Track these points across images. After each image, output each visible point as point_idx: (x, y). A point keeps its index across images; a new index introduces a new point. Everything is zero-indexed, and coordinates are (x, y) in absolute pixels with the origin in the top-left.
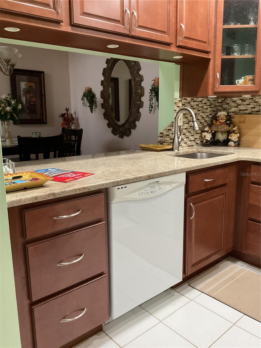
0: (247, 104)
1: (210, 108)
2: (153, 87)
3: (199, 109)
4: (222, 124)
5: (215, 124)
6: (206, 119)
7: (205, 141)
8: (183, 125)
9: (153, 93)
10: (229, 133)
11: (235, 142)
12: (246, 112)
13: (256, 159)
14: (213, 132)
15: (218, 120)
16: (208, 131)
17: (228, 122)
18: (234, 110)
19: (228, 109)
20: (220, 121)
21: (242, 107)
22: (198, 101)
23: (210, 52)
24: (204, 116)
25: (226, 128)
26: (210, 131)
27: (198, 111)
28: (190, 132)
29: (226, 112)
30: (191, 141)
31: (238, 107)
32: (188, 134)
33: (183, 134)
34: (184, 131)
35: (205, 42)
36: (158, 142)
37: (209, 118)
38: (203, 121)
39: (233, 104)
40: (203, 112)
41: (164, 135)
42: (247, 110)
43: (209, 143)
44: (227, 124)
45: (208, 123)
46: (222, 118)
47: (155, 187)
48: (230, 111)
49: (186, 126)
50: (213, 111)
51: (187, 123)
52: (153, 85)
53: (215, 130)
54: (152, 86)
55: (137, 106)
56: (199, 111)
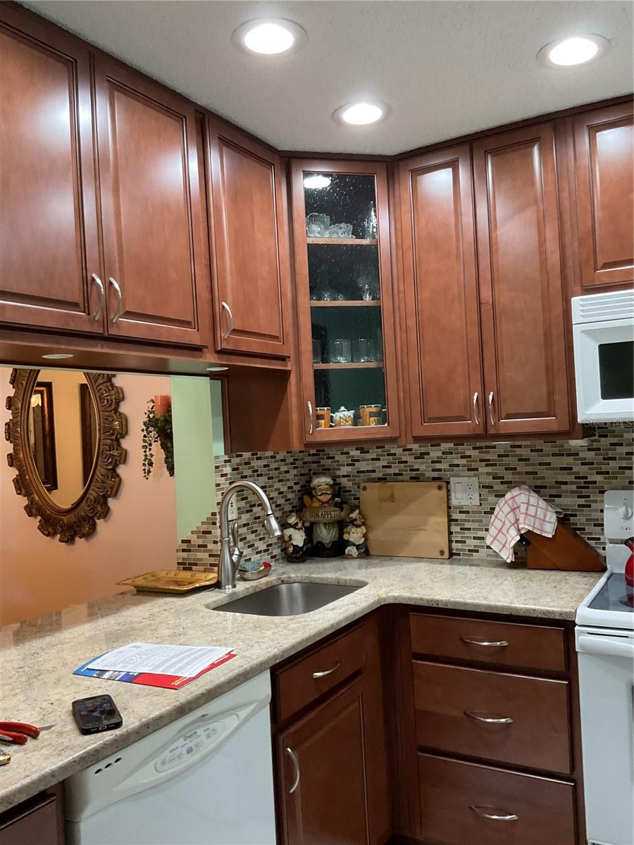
0: (373, 459)
1: (295, 468)
2: (151, 416)
3: (272, 474)
4: (326, 505)
5: (310, 507)
6: (288, 495)
7: (291, 549)
8: (240, 518)
9: (151, 432)
10: (342, 525)
11: (358, 547)
12: (373, 475)
13: (417, 599)
14: (307, 524)
15: (314, 496)
16: (297, 524)
17: (337, 499)
18: (347, 472)
19: (333, 469)
20: (319, 497)
21: (363, 466)
22: (267, 458)
23: (289, 357)
24: (283, 489)
25: (335, 514)
26: (300, 525)
27: (269, 478)
28: (256, 531)
29: (330, 476)
30: (260, 552)
31: (354, 465)
32: (251, 537)
33: (241, 540)
34: (243, 530)
35: (276, 338)
36: (179, 564)
37: (295, 491)
38: (281, 501)
39: (342, 459)
40: (279, 481)
41: (194, 546)
42: (374, 471)
43: (301, 552)
44: (336, 505)
45: (292, 503)
46: (324, 492)
47: (195, 733)
48: (338, 473)
49: (245, 518)
50: (302, 475)
51: (247, 512)
52: (151, 412)
53: (312, 519)
54: (148, 413)
55: (110, 460)
56: (271, 478)
